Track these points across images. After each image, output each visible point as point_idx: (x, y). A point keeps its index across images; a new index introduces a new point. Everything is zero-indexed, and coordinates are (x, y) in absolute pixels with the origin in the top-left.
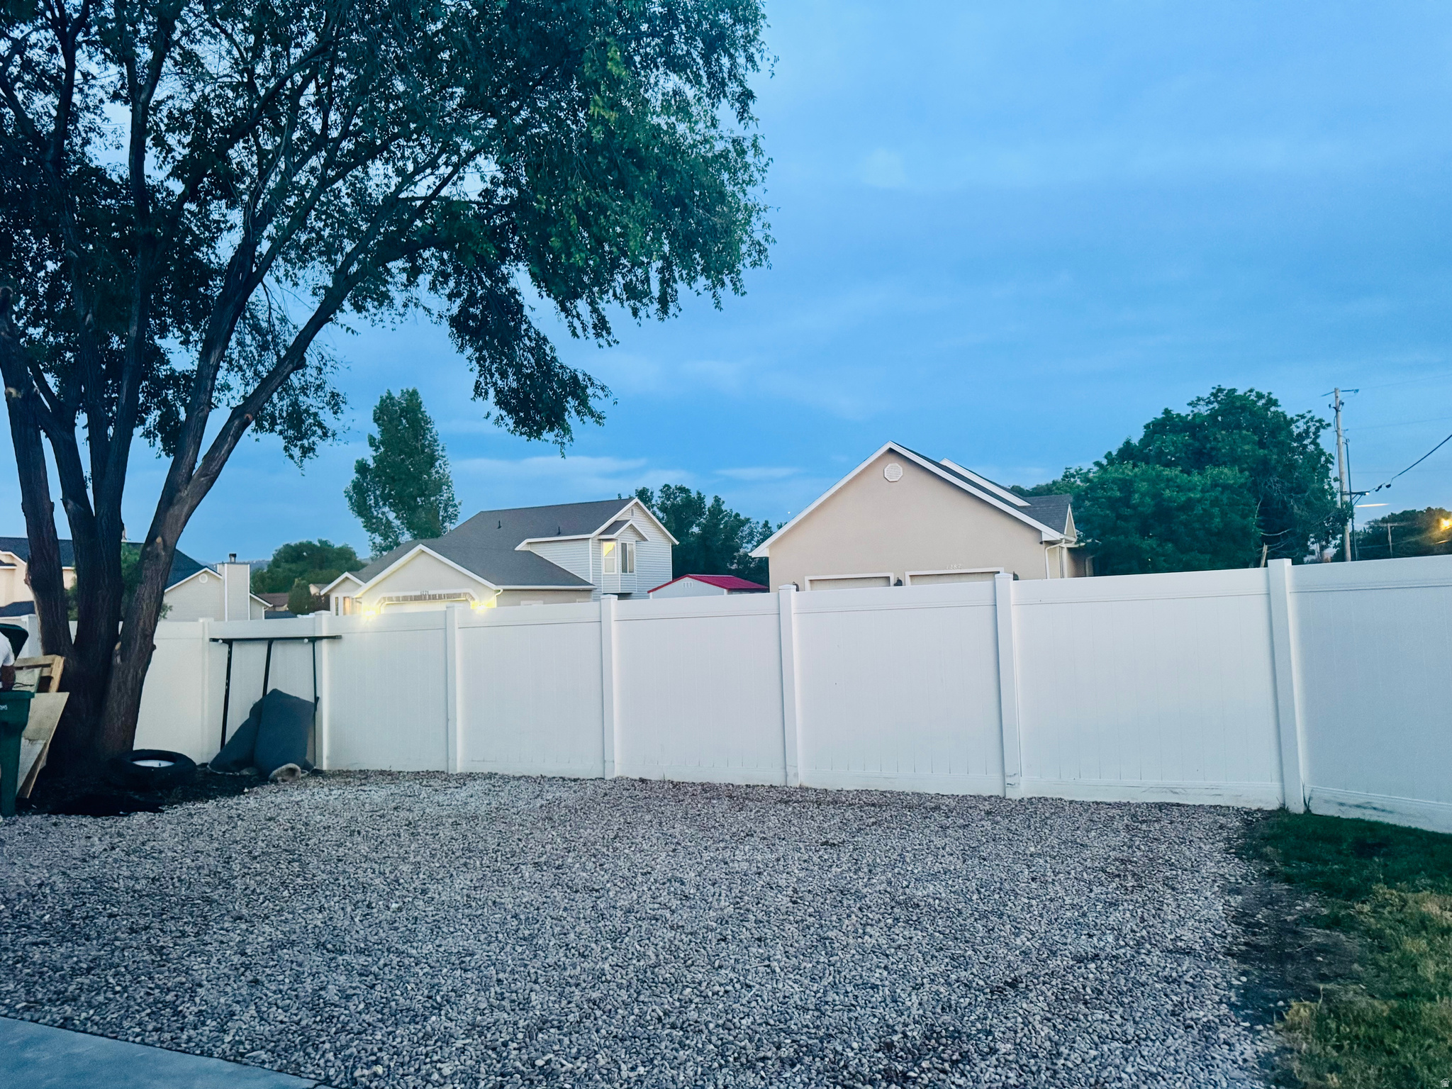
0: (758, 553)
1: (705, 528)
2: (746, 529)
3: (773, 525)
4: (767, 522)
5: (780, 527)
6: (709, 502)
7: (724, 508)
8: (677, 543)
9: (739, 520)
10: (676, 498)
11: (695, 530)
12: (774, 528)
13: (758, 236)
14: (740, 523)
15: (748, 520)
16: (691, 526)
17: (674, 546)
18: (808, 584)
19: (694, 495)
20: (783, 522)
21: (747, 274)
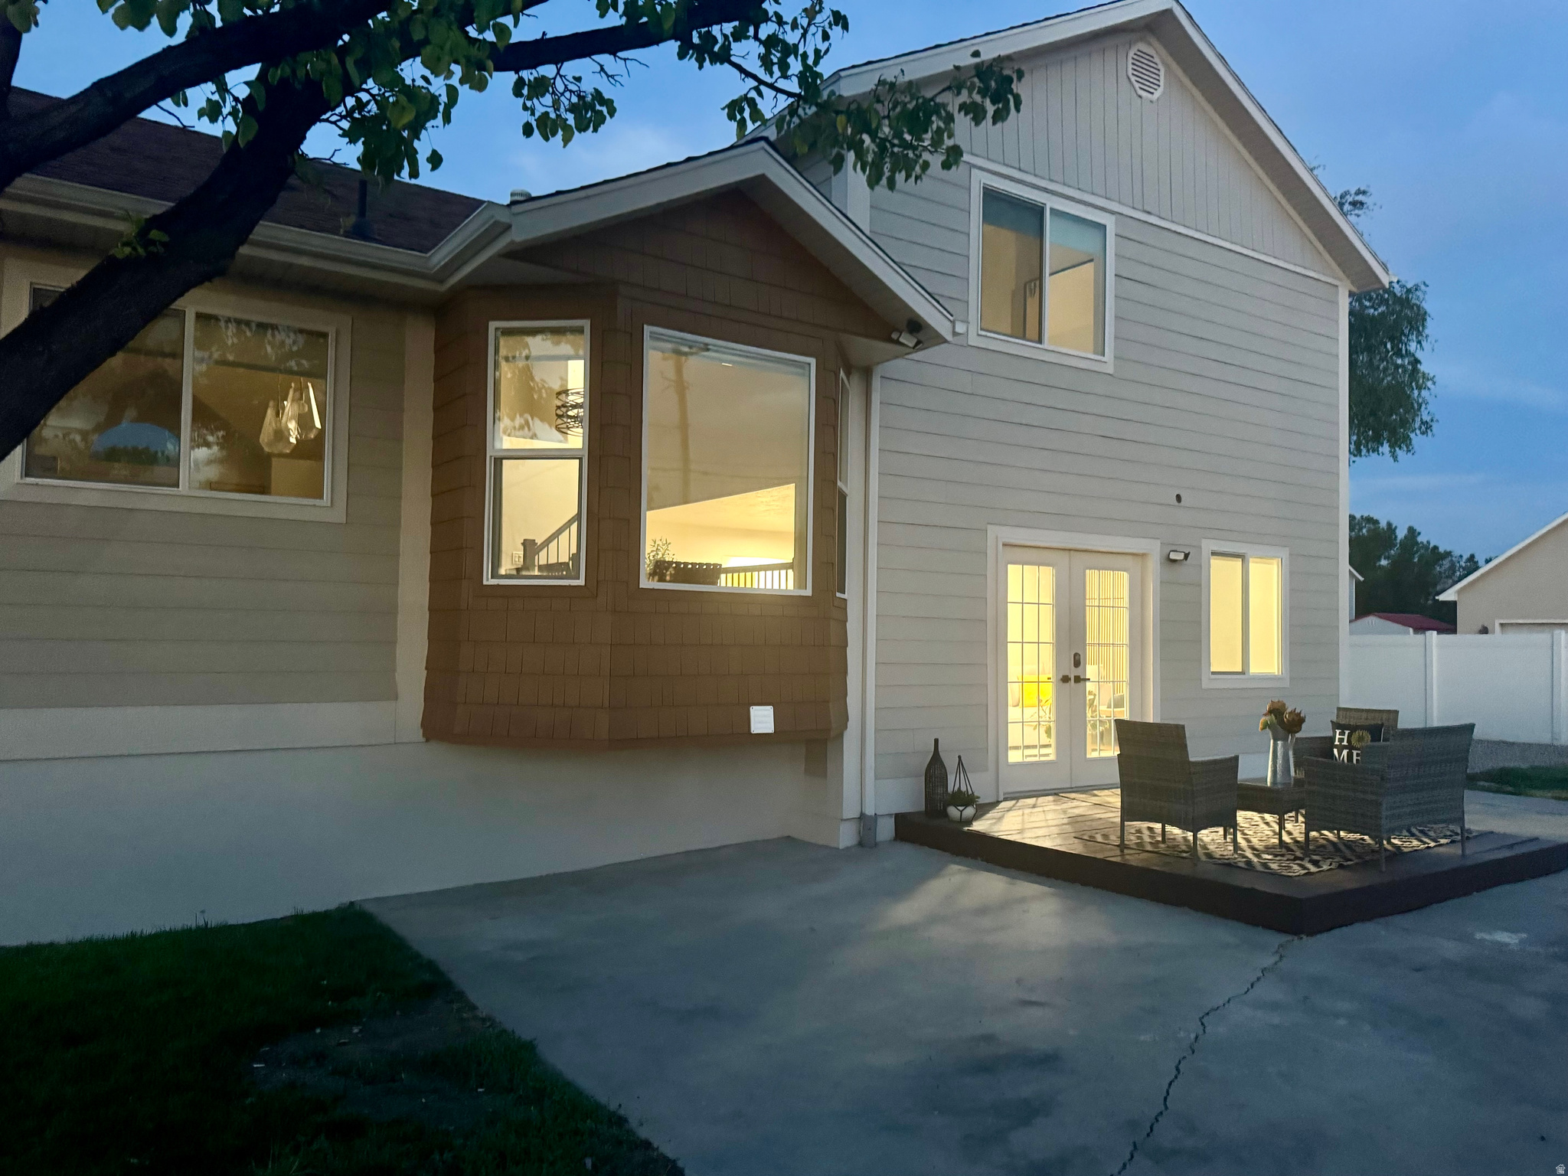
0: (1448, 596)
1: (1394, 564)
2: (1446, 563)
3: (1480, 559)
4: (1472, 556)
5: (1488, 561)
6: (1401, 534)
7: (1419, 539)
8: (1361, 579)
9: (1439, 553)
10: (1361, 529)
11: (1384, 562)
12: (1481, 562)
13: (1426, 418)
14: (1436, 555)
15: (1448, 554)
16: (1380, 560)
17: (1358, 583)
18: (1497, 628)
19: (1383, 524)
20: (1493, 556)
21: (1416, 439)
